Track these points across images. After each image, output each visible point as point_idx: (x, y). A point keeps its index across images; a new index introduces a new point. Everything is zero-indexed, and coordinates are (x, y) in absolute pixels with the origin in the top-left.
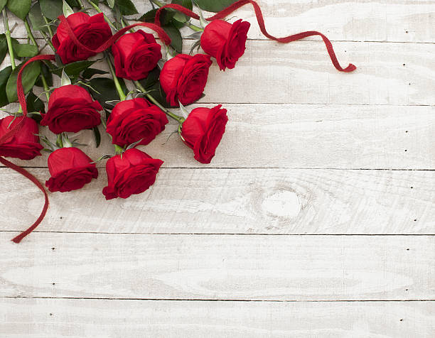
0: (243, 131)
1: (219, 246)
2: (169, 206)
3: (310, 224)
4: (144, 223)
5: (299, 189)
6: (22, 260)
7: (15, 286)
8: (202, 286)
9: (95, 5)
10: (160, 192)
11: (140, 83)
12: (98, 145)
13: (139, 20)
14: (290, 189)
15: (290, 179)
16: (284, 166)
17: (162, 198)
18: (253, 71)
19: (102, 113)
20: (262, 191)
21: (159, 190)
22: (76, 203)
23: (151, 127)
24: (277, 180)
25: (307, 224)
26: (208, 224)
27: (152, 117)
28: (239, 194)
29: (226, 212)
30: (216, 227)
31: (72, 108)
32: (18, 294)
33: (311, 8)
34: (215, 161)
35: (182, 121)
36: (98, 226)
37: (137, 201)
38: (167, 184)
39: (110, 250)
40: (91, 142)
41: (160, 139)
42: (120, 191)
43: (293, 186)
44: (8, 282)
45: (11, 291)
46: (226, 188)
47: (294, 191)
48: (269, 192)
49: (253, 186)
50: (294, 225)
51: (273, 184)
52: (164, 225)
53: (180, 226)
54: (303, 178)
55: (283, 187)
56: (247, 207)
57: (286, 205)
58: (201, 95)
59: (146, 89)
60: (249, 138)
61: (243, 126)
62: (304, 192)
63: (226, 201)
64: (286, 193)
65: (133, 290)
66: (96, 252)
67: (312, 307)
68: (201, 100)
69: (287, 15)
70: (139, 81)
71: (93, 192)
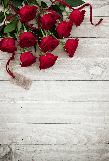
0: (83, 46)
1: (76, 84)
2: (59, 71)
3: (105, 77)
4: (51, 77)
5: (101, 65)
6: (12, 90)
7: (9, 98)
8: (70, 97)
9: (33, 4)
10: (57, 67)
11: (49, 31)
12: (36, 52)
13: (48, 9)
14: (98, 66)
15: (99, 63)
16: (96, 58)
17: (57, 69)
18: (86, 27)
19: (37, 41)
20: (89, 66)
21: (56, 66)
22: (29, 71)
23: (54, 45)
24: (94, 63)
25: (104, 77)
26: (72, 77)
27: (54, 42)
28: (82, 67)
29: (78, 73)
30: (75, 78)
31: (29, 40)
32: (11, 101)
33: (105, 5)
34: (74, 57)
35: (64, 43)
36: (36, 78)
37: (49, 70)
38: (59, 64)
39: (40, 86)
40: (33, 50)
41: (56, 49)
42: (45, 67)
43: (100, 64)
44: (7, 97)
45: (8, 100)
46: (78, 65)
47: (100, 66)
48: (92, 67)
49: (87, 65)
50: (100, 78)
51: (93, 64)
52: (58, 78)
53: (63, 78)
54: (102, 62)
55: (96, 65)
56: (85, 72)
57: (97, 71)
58: (70, 35)
59: (51, 33)
60: (85, 49)
61: (83, 45)
62: (103, 66)
63: (78, 70)
64: (97, 67)
65: (48, 99)
66: (36, 87)
67: (105, 104)
68: (69, 36)
69: (97, 8)
70: (49, 30)
71: (35, 67)
